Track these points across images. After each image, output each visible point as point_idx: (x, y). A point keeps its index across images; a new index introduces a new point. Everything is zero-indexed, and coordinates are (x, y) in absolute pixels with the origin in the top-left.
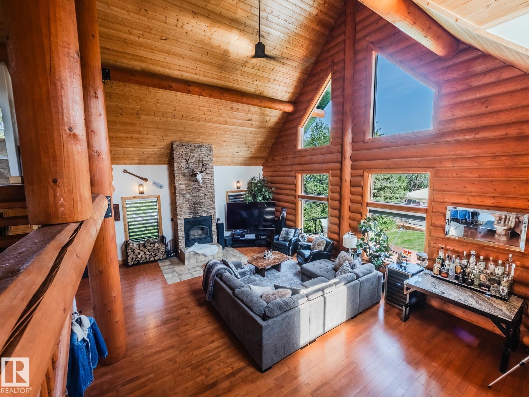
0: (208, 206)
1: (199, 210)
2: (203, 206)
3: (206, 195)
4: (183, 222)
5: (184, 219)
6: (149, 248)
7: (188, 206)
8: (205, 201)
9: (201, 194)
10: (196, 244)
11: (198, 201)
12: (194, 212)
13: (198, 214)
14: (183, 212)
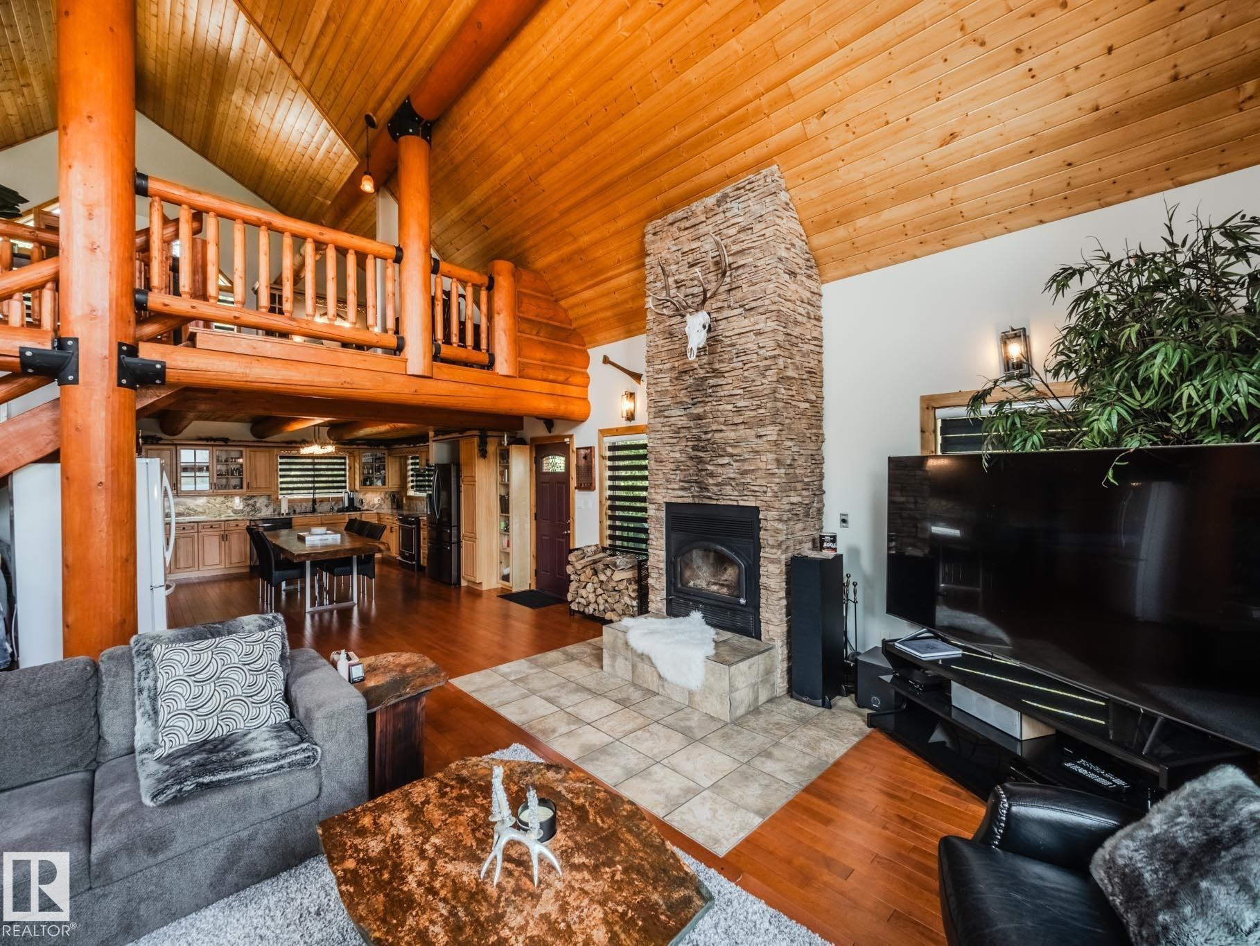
0: (744, 460)
1: (712, 475)
2: (726, 460)
3: (739, 411)
4: (663, 514)
5: (668, 505)
6: (603, 577)
7: (678, 455)
8: (732, 435)
9: (721, 408)
10: (697, 616)
11: (709, 436)
12: (696, 482)
13: (708, 490)
14: (661, 476)
